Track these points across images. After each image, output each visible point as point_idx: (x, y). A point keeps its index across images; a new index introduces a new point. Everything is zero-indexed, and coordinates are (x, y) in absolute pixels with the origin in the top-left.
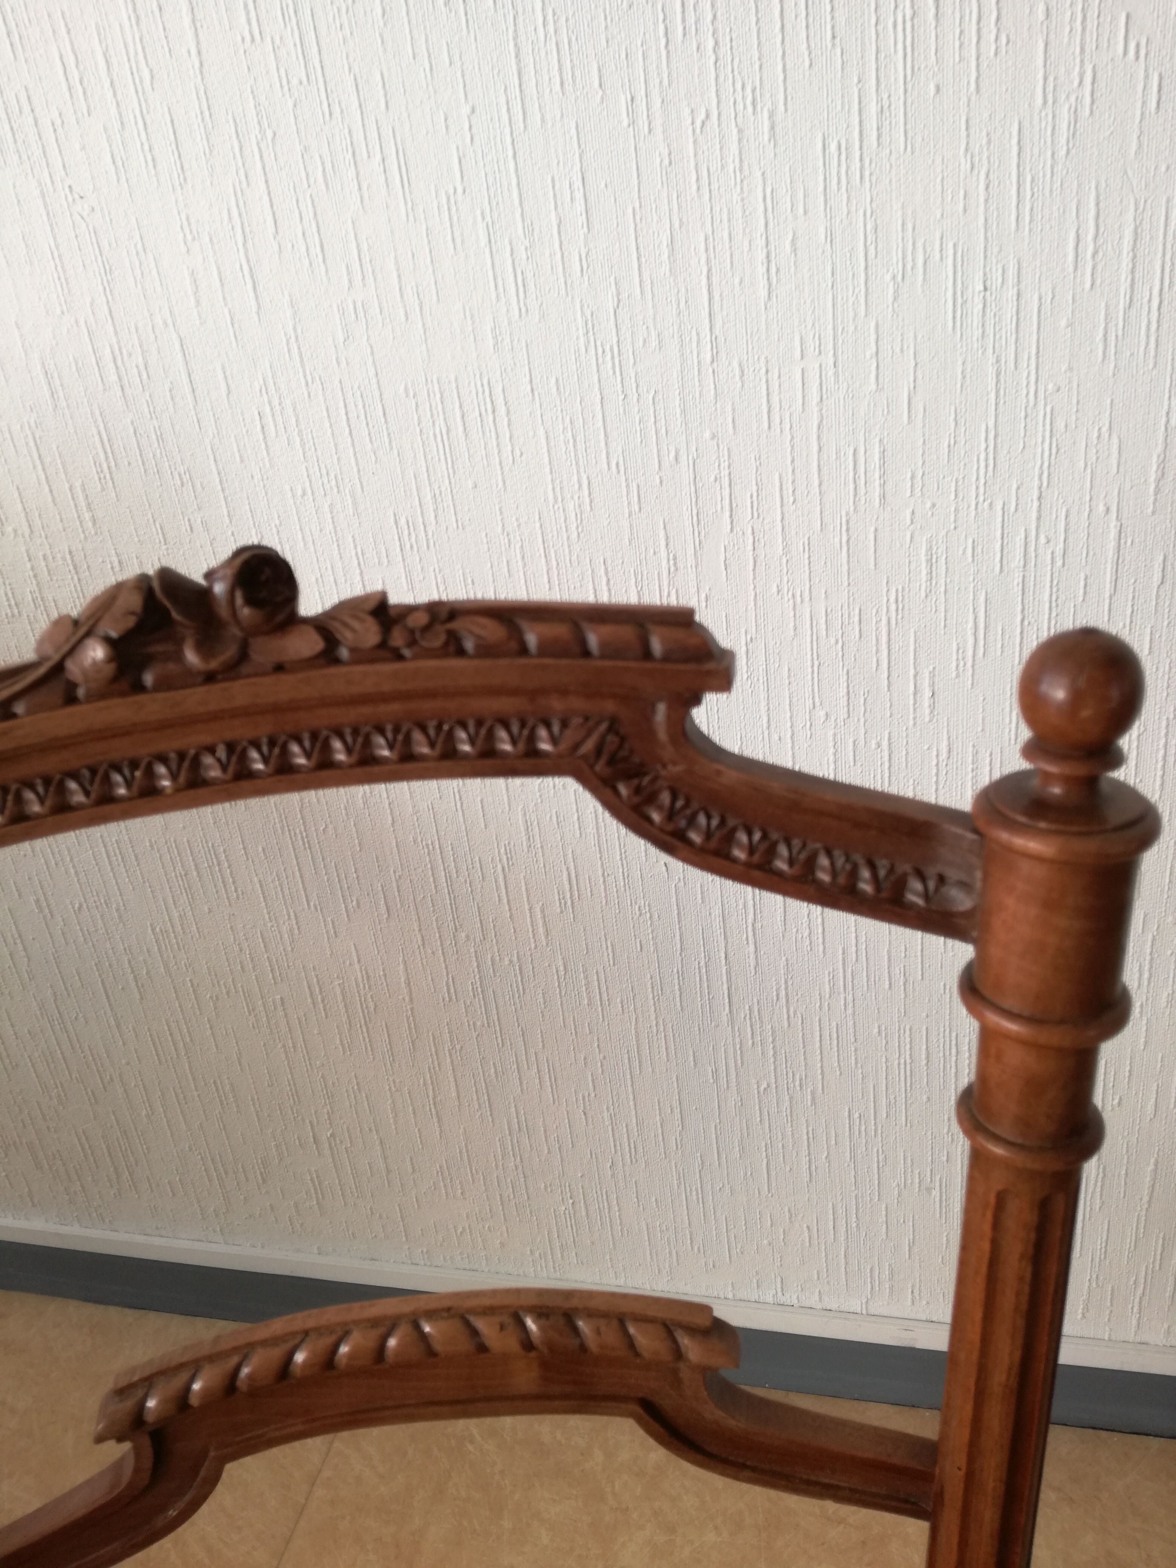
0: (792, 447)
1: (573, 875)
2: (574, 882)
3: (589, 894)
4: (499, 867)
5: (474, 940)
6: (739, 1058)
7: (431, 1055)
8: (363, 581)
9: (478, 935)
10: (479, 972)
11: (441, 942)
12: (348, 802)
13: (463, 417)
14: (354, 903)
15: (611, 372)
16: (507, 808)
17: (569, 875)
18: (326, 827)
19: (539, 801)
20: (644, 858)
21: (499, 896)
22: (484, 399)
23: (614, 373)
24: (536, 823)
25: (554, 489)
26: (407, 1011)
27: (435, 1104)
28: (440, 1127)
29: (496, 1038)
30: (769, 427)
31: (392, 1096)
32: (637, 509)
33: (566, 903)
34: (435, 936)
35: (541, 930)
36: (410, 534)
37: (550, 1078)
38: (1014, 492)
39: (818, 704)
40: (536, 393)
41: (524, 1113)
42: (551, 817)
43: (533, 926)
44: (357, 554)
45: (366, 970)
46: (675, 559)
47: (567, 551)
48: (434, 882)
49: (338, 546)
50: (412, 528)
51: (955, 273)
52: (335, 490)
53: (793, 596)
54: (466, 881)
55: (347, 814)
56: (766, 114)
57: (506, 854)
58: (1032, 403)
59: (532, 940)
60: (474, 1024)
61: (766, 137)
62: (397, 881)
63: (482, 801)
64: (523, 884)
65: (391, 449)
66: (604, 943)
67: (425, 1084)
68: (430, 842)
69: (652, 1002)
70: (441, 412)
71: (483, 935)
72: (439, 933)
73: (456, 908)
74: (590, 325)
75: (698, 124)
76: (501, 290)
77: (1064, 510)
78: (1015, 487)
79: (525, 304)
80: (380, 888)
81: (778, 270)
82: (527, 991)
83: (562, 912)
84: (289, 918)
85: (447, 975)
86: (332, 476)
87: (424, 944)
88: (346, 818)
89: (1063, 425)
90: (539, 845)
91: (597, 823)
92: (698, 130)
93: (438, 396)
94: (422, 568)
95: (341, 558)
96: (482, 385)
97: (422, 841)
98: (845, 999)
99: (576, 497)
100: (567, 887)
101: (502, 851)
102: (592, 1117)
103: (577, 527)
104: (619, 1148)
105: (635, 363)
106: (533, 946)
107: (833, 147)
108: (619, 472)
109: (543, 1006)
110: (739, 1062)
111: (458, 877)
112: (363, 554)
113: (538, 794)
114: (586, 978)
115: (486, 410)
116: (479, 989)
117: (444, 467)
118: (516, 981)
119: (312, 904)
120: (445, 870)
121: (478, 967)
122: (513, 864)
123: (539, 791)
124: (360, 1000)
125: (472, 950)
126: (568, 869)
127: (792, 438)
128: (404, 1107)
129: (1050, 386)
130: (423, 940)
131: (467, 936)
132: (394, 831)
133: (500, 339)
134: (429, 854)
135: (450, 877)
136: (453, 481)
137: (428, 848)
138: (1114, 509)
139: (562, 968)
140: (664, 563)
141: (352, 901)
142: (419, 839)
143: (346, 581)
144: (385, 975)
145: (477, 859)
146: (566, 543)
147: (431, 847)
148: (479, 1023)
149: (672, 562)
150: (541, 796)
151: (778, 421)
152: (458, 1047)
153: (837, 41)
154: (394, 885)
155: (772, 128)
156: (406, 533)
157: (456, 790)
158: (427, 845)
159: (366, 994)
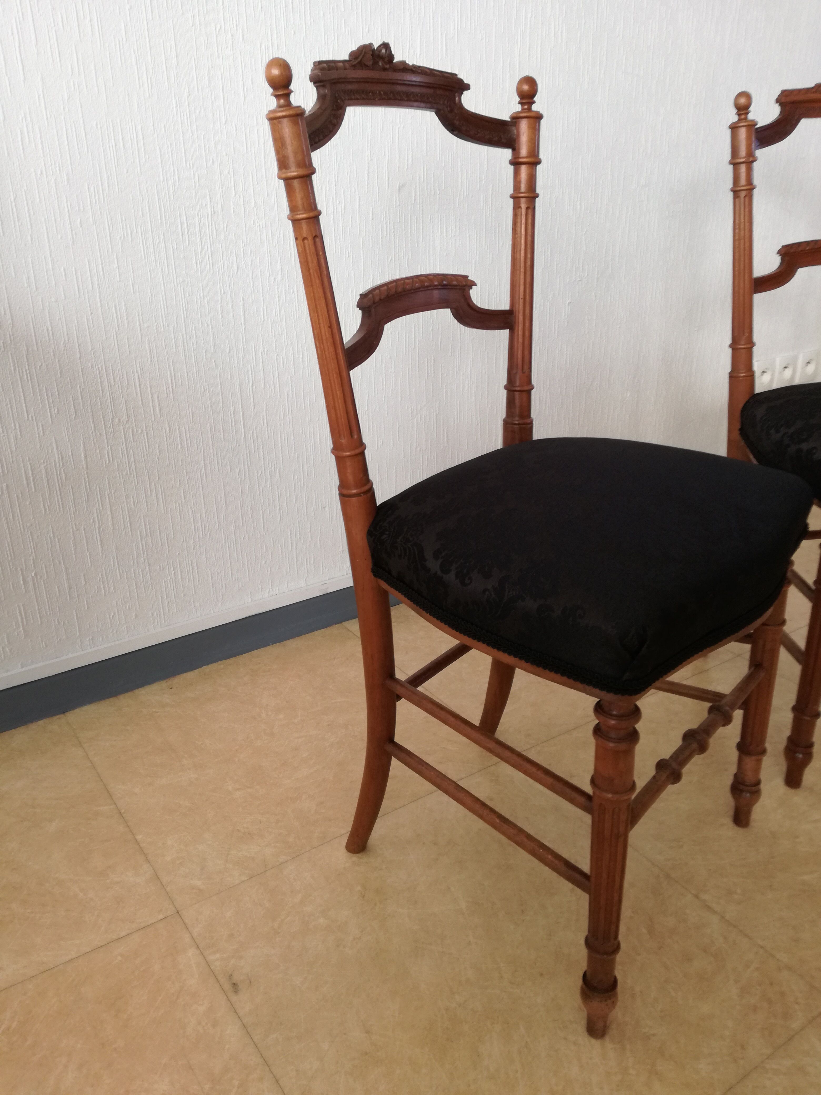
0: (255, 160)
1: (173, 374)
2: (173, 378)
3: (181, 384)
4: (136, 375)
5: (123, 422)
6: (249, 460)
7: (98, 500)
8: (70, 220)
9: (125, 418)
10: (125, 441)
11: (105, 426)
12: (55, 347)
13: (123, 139)
14: (56, 410)
15: (186, 124)
16: (140, 341)
17: (171, 374)
18: (41, 365)
19: (156, 334)
20: (205, 359)
21: (136, 393)
22: (133, 132)
23: (188, 124)
24: (154, 347)
25: (163, 174)
26: (84, 475)
27: (99, 533)
28: (102, 547)
29: (134, 480)
30: (247, 152)
31: (73, 535)
32: (198, 185)
33: (169, 391)
34: (101, 424)
35: (157, 409)
36: (95, 195)
37: (162, 497)
38: (328, 183)
39: (271, 274)
40: (155, 130)
41: (149, 524)
42: (162, 343)
43: (153, 407)
44: (67, 205)
45: (61, 453)
46: (214, 208)
47: (168, 204)
48: (102, 390)
49: (58, 201)
50: (96, 192)
51: (304, 98)
52: (58, 172)
53: (259, 225)
54: (119, 386)
55: (54, 355)
56: (241, 31)
57: (140, 367)
58: (330, 149)
59: (153, 416)
60: (122, 474)
61: (241, 40)
62: (81, 393)
63: (128, 338)
64: (148, 383)
65: (88, 152)
66: (188, 410)
67: (94, 521)
68: (100, 366)
69: (211, 439)
70: (112, 136)
71: (128, 417)
72: (104, 420)
73: (114, 404)
74: (178, 103)
75: (217, 30)
76: (141, 84)
77: (343, 190)
78: (328, 181)
79: (151, 92)
80: (71, 399)
81: (247, 89)
82: (150, 447)
83: (167, 396)
84: (15, 428)
85: (108, 447)
86: (57, 165)
87: (95, 430)
88: (53, 357)
89: (340, 158)
90: (156, 360)
91: (184, 343)
92: (217, 33)
93: (112, 128)
94: (101, 212)
95: (59, 207)
96: (132, 125)
97: (96, 366)
98: (289, 418)
99: (172, 179)
100: (170, 381)
101: (138, 366)
102: (184, 515)
103: (173, 193)
104: (197, 530)
105: (196, 121)
106: (153, 419)
107: (263, 47)
108: (190, 168)
109: (158, 454)
110: (249, 463)
111: (115, 385)
112: (71, 205)
113: (155, 331)
114: (180, 432)
115: (133, 137)
116: (125, 451)
117: (113, 162)
118: (145, 442)
119: (30, 416)
120: (108, 381)
121: (125, 438)
122: (143, 372)
123: (156, 329)
124: (57, 474)
125: (122, 427)
126: (170, 370)
127: (255, 157)
128: (81, 540)
129: (335, 143)
130: (95, 427)
131: (119, 420)
132: (80, 362)
133: (140, 105)
134: (99, 374)
135: (111, 385)
136: (117, 169)
137: (99, 370)
138: (357, 191)
139: (168, 429)
140: (209, 210)
141: (55, 410)
142: (94, 365)
143: (61, 220)
144: (72, 454)
145: (125, 372)
146: (168, 200)
147: (100, 369)
148: (124, 473)
149: (212, 209)
150: (157, 332)
151: (250, 150)
152: (113, 491)
153: (263, 9)
154: (80, 395)
155: (243, 36)
156: (93, 194)
157: (114, 333)
158: (99, 368)
159: (60, 470)
